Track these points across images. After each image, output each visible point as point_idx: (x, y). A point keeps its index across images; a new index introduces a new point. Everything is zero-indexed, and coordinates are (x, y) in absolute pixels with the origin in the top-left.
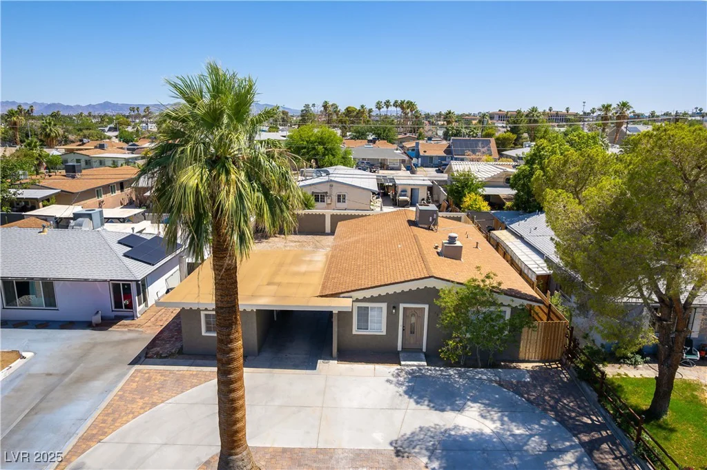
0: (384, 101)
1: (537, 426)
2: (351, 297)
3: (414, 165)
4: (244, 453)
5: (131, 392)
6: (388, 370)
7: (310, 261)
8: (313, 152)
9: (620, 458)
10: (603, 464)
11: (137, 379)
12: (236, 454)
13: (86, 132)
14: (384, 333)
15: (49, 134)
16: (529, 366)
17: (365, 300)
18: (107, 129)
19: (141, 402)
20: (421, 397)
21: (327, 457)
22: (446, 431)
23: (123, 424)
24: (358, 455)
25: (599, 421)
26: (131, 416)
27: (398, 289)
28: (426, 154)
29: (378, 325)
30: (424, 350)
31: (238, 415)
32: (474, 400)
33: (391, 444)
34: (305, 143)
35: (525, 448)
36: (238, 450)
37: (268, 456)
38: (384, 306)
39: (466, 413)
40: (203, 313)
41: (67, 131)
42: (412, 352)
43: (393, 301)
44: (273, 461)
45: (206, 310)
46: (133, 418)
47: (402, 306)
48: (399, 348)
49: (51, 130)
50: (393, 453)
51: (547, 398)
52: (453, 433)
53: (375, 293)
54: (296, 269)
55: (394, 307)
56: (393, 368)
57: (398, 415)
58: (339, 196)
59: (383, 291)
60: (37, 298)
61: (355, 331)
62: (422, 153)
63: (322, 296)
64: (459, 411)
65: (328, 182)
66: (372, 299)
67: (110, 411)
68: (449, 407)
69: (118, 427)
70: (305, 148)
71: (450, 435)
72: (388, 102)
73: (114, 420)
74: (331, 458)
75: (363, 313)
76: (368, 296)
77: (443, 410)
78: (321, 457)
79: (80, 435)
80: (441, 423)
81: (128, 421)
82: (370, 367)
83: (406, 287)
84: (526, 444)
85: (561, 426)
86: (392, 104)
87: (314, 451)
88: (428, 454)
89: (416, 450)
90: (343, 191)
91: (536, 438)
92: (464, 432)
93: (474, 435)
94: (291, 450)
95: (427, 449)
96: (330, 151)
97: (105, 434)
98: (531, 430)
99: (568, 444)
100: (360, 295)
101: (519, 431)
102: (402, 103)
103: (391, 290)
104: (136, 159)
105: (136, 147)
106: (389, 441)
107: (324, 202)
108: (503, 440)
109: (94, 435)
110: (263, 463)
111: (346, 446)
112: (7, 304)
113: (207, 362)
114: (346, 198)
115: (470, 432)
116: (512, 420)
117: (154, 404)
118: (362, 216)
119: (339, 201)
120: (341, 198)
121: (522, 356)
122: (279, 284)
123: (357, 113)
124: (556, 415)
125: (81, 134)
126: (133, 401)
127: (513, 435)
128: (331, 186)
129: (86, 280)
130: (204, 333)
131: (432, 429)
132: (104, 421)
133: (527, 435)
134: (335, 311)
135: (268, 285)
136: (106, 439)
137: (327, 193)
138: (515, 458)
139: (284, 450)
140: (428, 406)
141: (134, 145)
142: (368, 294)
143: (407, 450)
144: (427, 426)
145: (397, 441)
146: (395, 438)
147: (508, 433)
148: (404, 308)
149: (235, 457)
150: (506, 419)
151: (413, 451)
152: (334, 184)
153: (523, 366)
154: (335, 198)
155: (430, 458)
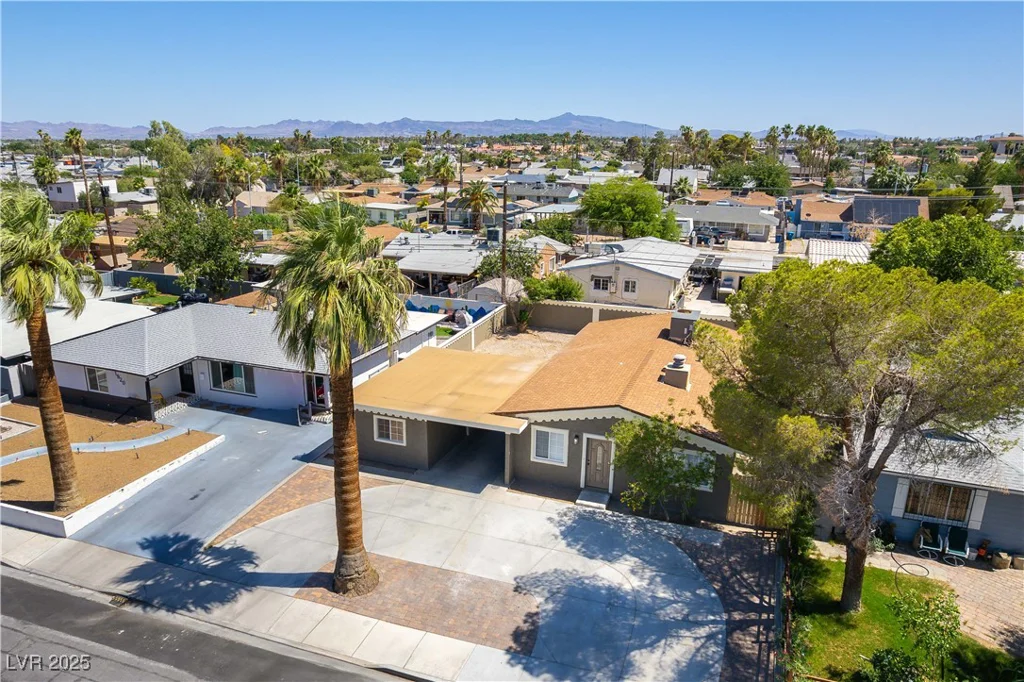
0: (781, 126)
1: (688, 594)
2: (527, 419)
3: (788, 234)
4: (358, 555)
5: (294, 487)
6: (555, 507)
7: (516, 371)
8: (618, 216)
9: (760, 643)
10: (737, 644)
11: (304, 476)
12: (349, 554)
13: (364, 168)
14: (565, 465)
15: (314, 176)
16: (734, 530)
17: (544, 423)
18: (392, 162)
19: (299, 498)
20: (576, 541)
21: (445, 578)
22: (580, 578)
23: (277, 515)
24: (475, 582)
25: (769, 603)
26: (286, 509)
27: (582, 415)
28: (810, 219)
29: (558, 454)
30: (610, 491)
31: (352, 516)
32: (634, 554)
33: (515, 579)
34: (608, 203)
35: (658, 612)
36: (351, 550)
37: (391, 566)
38: (565, 433)
39: (617, 565)
40: (375, 417)
41: (341, 167)
42: (594, 491)
43: (576, 429)
44: (393, 571)
45: (379, 414)
46: (288, 511)
47: (586, 436)
48: (582, 485)
49: (316, 170)
50: (512, 588)
51: (726, 568)
52: (587, 581)
53: (556, 417)
54: (490, 379)
55: (577, 437)
56: (564, 505)
57: (539, 553)
58: (627, 283)
59: (565, 416)
60: (239, 381)
61: (533, 458)
62: (803, 217)
63: (496, 414)
64: (610, 561)
65: (613, 262)
66: (552, 424)
67: (270, 501)
68: (601, 556)
69: (272, 517)
70: (607, 209)
71: (583, 582)
72: (788, 127)
73: (271, 510)
74: (449, 579)
75: (543, 438)
76: (548, 420)
77: (591, 558)
78: (440, 576)
79: (239, 517)
80: (581, 570)
81: (282, 513)
82: (541, 499)
83: (591, 415)
84: (662, 608)
85: (718, 600)
86: (794, 130)
87: (437, 570)
88: (547, 595)
89: (537, 590)
90: (632, 276)
91: (678, 606)
92: (600, 584)
93: (609, 589)
94: (415, 565)
95: (549, 591)
96: (644, 215)
97: (260, 520)
98: (678, 596)
99: (712, 618)
100: (539, 417)
101: (663, 593)
102: (810, 130)
103: (574, 416)
104: (409, 211)
105: (415, 193)
106: (515, 576)
107: (607, 289)
108: (638, 599)
109: (250, 520)
110: (383, 571)
111: (469, 571)
112: (214, 386)
113: (375, 469)
114: (637, 287)
115: (606, 583)
116: (664, 581)
117: (311, 502)
118: (641, 314)
119: (627, 290)
120: (629, 286)
121: (730, 517)
122: (461, 395)
123: (738, 145)
124: (723, 588)
125: (358, 170)
126: (293, 496)
127: (654, 598)
128: (618, 269)
129: (280, 369)
130: (376, 439)
131: (567, 574)
132: (262, 510)
133: (670, 600)
134: (508, 433)
135: (450, 394)
136: (260, 525)
137: (611, 277)
138: (639, 619)
139: (409, 564)
140: (579, 550)
141: (414, 190)
142: (548, 417)
143: (528, 587)
144: (563, 569)
145: (523, 577)
146: (522, 574)
147: (650, 594)
148: (588, 439)
149: (347, 556)
150: (658, 579)
151: (533, 589)
152: (620, 266)
153: (727, 529)
154: (622, 285)
155: (547, 600)
